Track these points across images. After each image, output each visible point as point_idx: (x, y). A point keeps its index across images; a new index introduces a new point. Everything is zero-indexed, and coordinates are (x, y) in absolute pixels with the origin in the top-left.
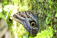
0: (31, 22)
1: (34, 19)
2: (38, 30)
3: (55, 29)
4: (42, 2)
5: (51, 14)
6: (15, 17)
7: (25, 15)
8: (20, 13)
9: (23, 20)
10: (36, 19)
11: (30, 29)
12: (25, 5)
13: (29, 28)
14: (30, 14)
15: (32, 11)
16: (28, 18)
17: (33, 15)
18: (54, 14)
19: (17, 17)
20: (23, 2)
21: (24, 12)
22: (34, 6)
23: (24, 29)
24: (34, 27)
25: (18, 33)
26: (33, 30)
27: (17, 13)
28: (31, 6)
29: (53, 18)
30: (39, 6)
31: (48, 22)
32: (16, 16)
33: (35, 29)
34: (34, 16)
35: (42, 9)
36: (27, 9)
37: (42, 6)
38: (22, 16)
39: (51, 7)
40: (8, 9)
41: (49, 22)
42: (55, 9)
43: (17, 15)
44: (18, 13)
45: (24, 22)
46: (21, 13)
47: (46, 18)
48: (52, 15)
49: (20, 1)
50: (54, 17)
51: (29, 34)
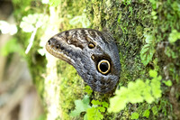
0: (97, 59)
1: (107, 52)
2: (118, 82)
3: (167, 78)
4: (129, 3)
5: (156, 35)
6: (53, 46)
7: (81, 40)
8: (67, 32)
9: (76, 55)
10: (112, 52)
11: (96, 80)
12: (81, 14)
13: (93, 75)
14: (94, 36)
15: (100, 29)
16: (89, 49)
17: (104, 40)
18: (165, 35)
19: (58, 46)
20: (74, 4)
21: (79, 31)
22: (105, 14)
23: (78, 81)
24: (106, 75)
25: (62, 92)
26: (103, 82)
27: (58, 35)
28: (99, 16)
29: (160, 46)
30: (121, 16)
31: (146, 59)
32: (57, 41)
33: (110, 79)
34: (106, 43)
35: (130, 23)
36: (86, 25)
37: (128, 14)
38: (73, 43)
39: (157, 15)
40: (34, 25)
41: (150, 58)
42: (166, 20)
43: (59, 39)
44: (63, 35)
45: (79, 59)
46: (70, 33)
47: (140, 49)
48: (160, 37)
49: (65, 4)
50: (164, 44)
51: (93, 93)
